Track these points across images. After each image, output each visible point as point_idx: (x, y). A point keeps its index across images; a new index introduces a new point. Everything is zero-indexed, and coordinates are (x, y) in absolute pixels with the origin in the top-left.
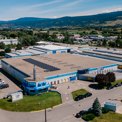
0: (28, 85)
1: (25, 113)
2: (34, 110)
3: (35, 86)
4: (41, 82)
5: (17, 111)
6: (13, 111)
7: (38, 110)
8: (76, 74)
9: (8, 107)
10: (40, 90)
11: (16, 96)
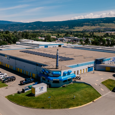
0: (50, 74)
1: (61, 110)
2: (72, 105)
3: (60, 75)
4: (66, 71)
5: (49, 108)
6: (43, 108)
7: (77, 105)
8: (93, 64)
9: (32, 103)
10: (65, 81)
11: (40, 88)
